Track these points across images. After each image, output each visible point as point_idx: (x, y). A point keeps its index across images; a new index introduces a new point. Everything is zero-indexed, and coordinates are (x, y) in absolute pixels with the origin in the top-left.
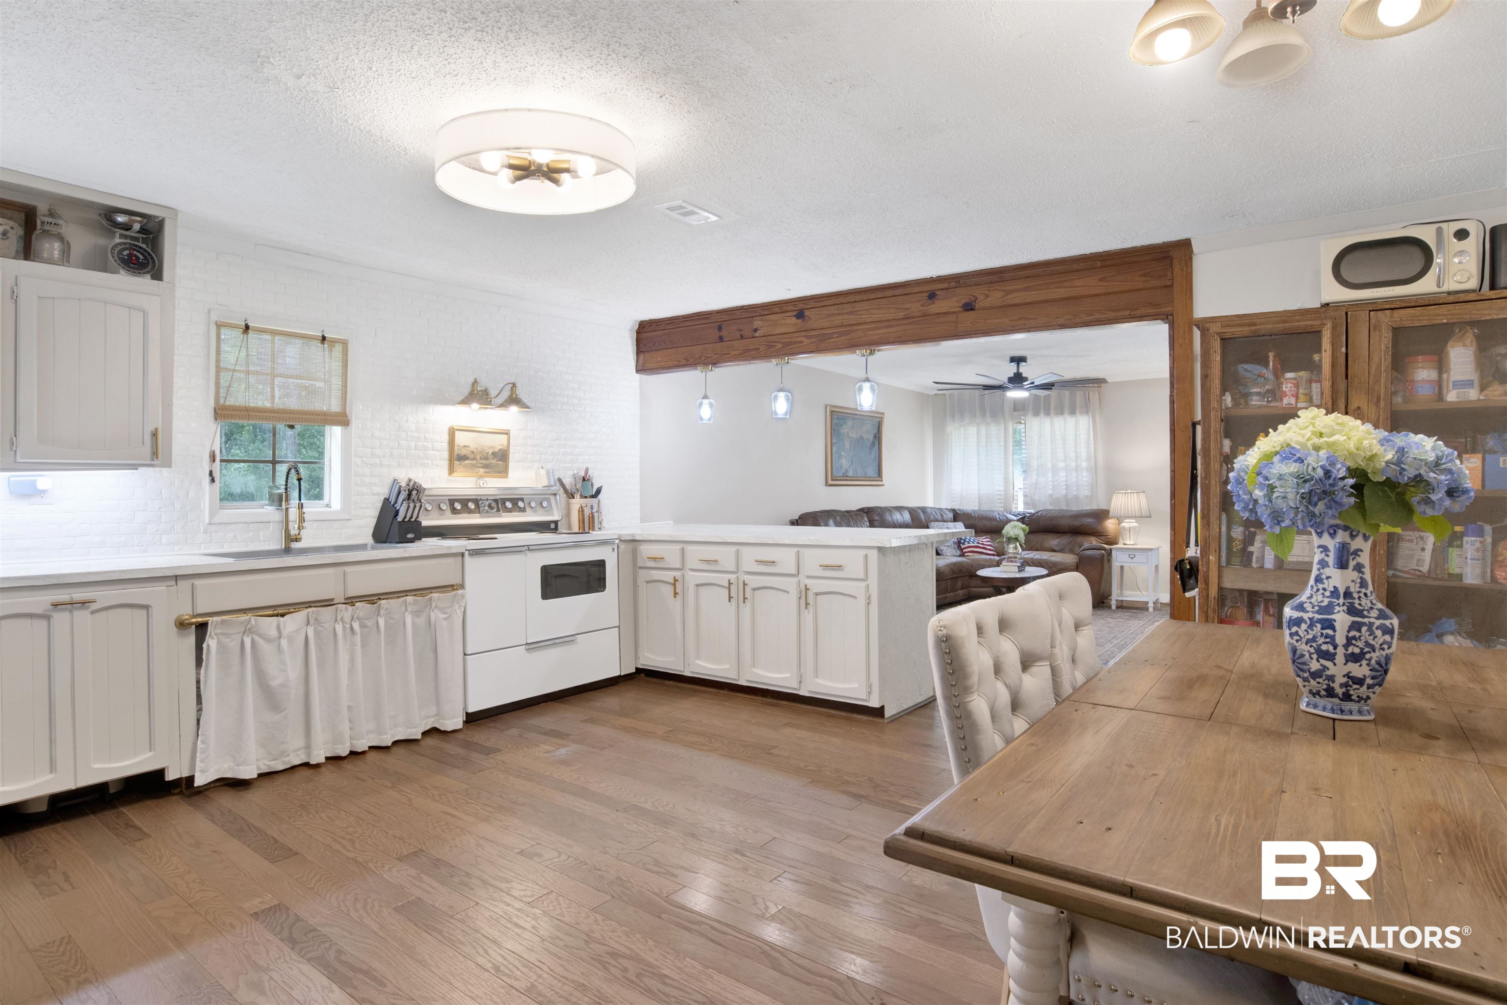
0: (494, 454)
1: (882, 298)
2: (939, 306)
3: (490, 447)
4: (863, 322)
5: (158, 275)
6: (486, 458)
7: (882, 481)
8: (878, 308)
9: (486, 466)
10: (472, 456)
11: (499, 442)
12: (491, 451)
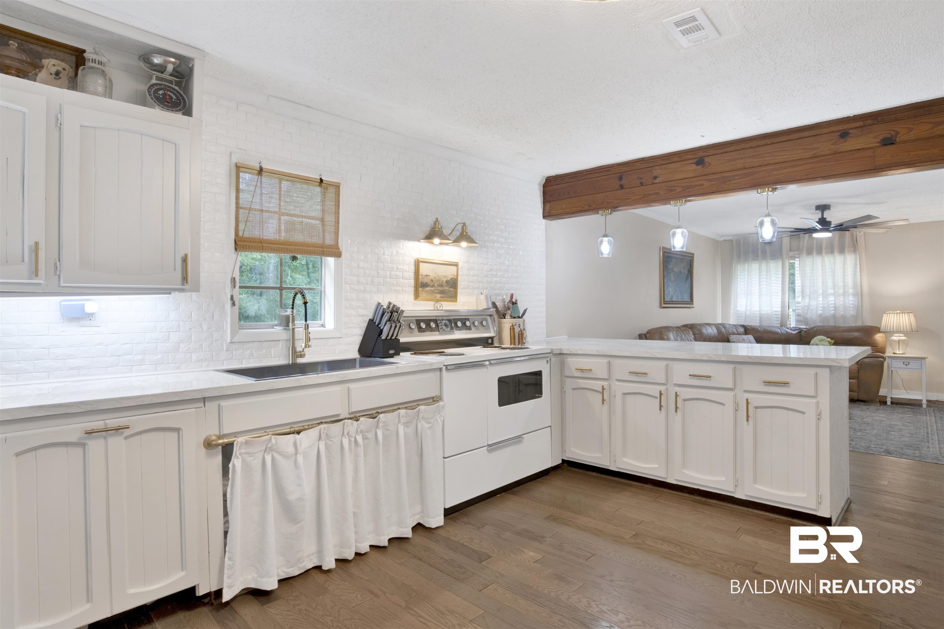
0: (447, 282)
1: (787, 141)
2: (850, 144)
3: (445, 277)
4: (766, 163)
5: (188, 112)
6: (441, 286)
7: (693, 304)
8: (784, 151)
9: (442, 292)
10: (431, 284)
11: (450, 272)
12: (445, 280)
